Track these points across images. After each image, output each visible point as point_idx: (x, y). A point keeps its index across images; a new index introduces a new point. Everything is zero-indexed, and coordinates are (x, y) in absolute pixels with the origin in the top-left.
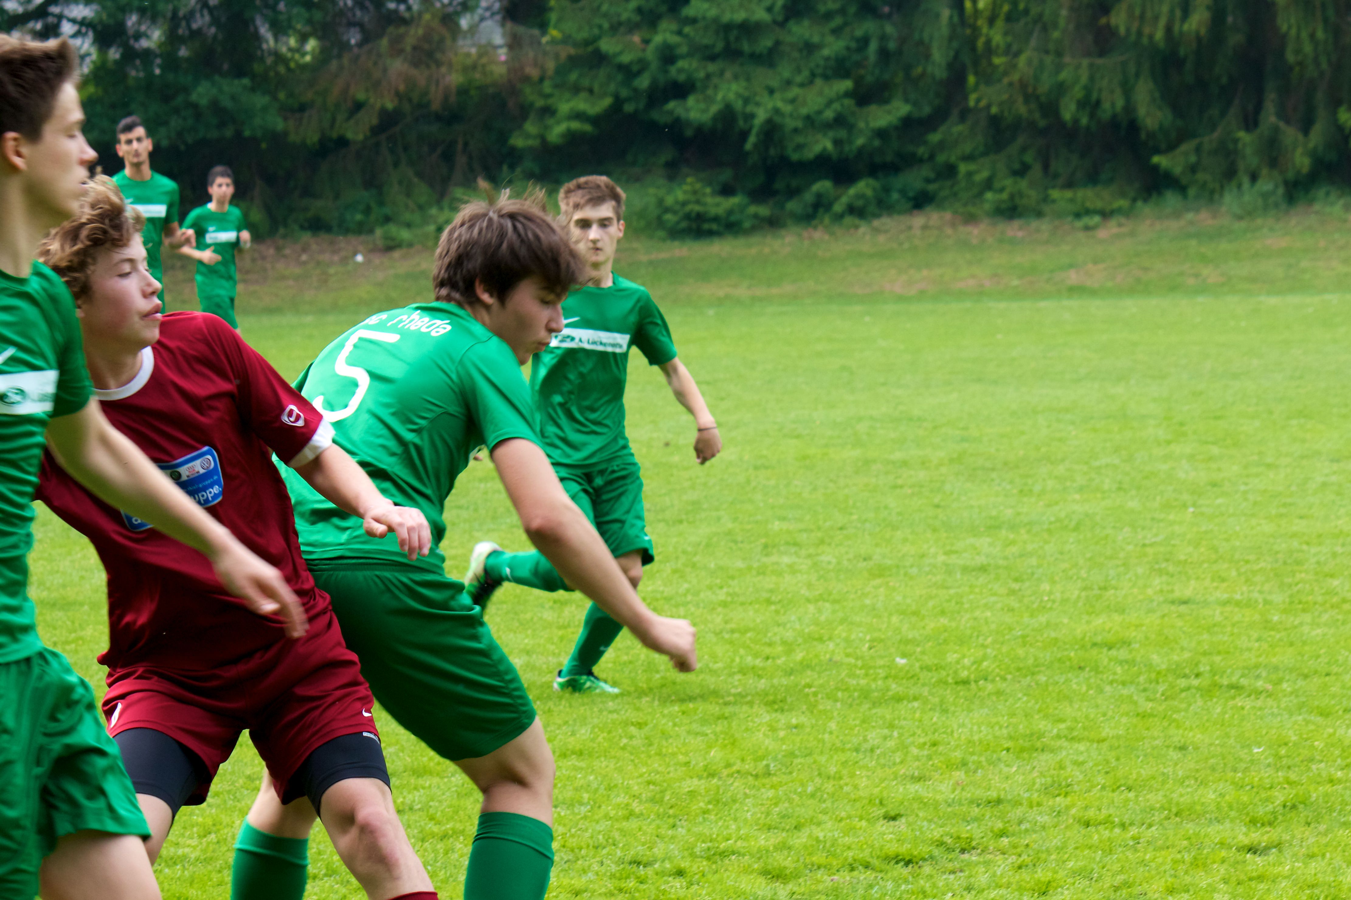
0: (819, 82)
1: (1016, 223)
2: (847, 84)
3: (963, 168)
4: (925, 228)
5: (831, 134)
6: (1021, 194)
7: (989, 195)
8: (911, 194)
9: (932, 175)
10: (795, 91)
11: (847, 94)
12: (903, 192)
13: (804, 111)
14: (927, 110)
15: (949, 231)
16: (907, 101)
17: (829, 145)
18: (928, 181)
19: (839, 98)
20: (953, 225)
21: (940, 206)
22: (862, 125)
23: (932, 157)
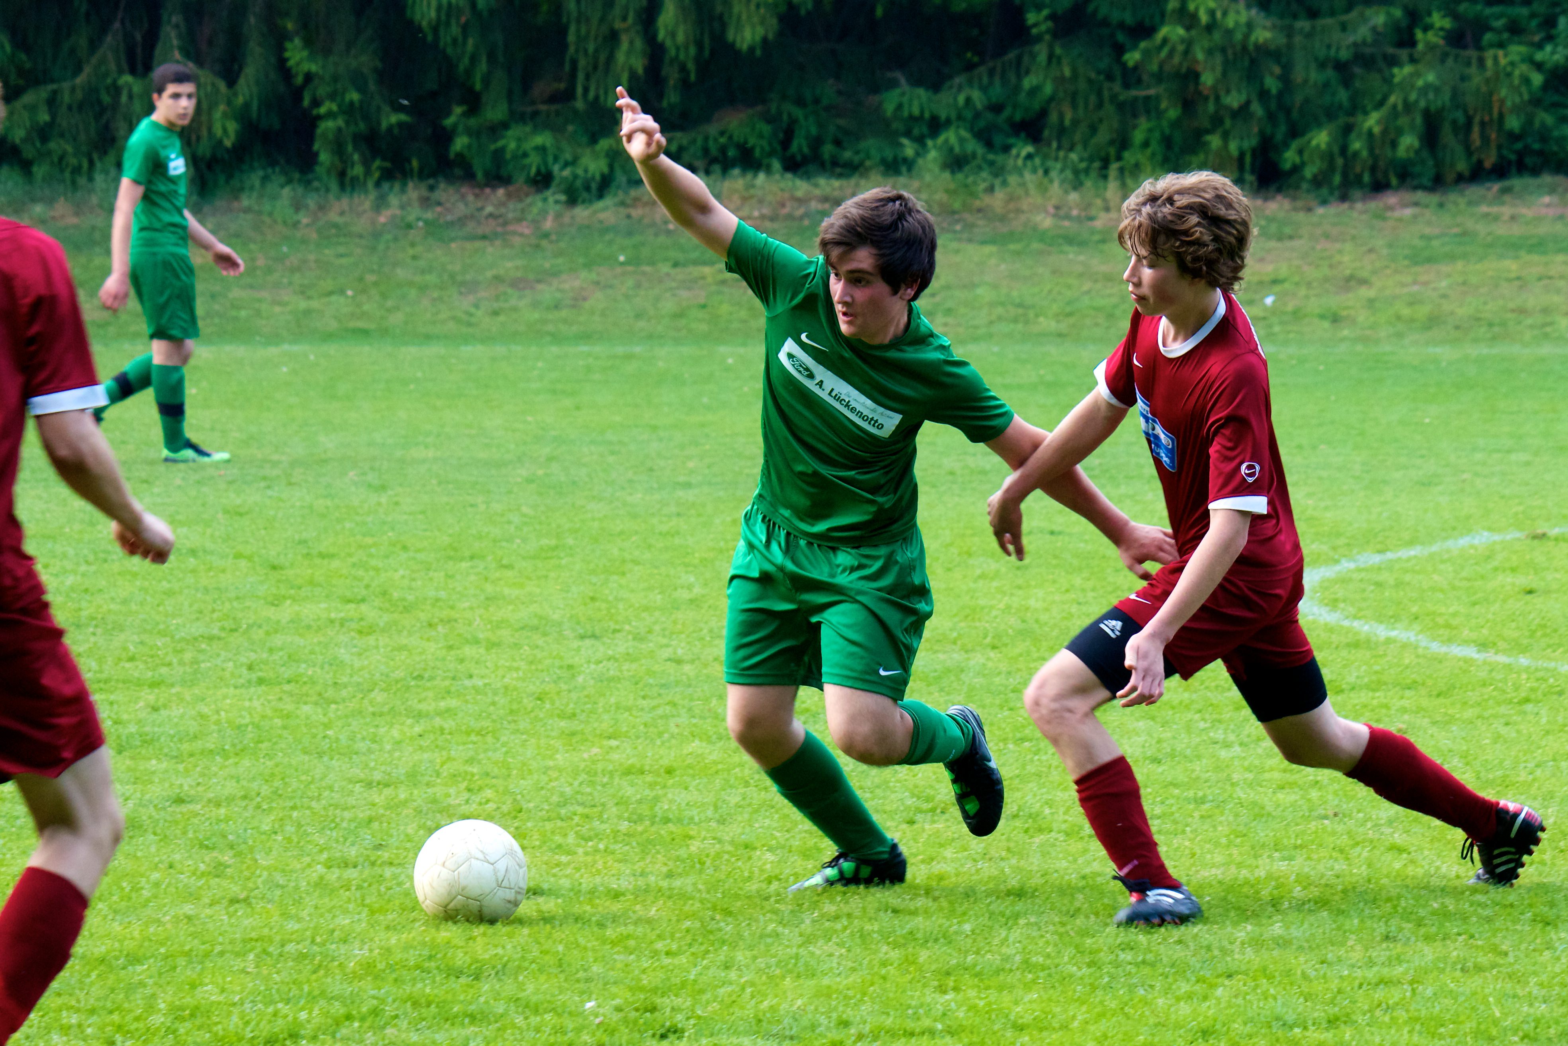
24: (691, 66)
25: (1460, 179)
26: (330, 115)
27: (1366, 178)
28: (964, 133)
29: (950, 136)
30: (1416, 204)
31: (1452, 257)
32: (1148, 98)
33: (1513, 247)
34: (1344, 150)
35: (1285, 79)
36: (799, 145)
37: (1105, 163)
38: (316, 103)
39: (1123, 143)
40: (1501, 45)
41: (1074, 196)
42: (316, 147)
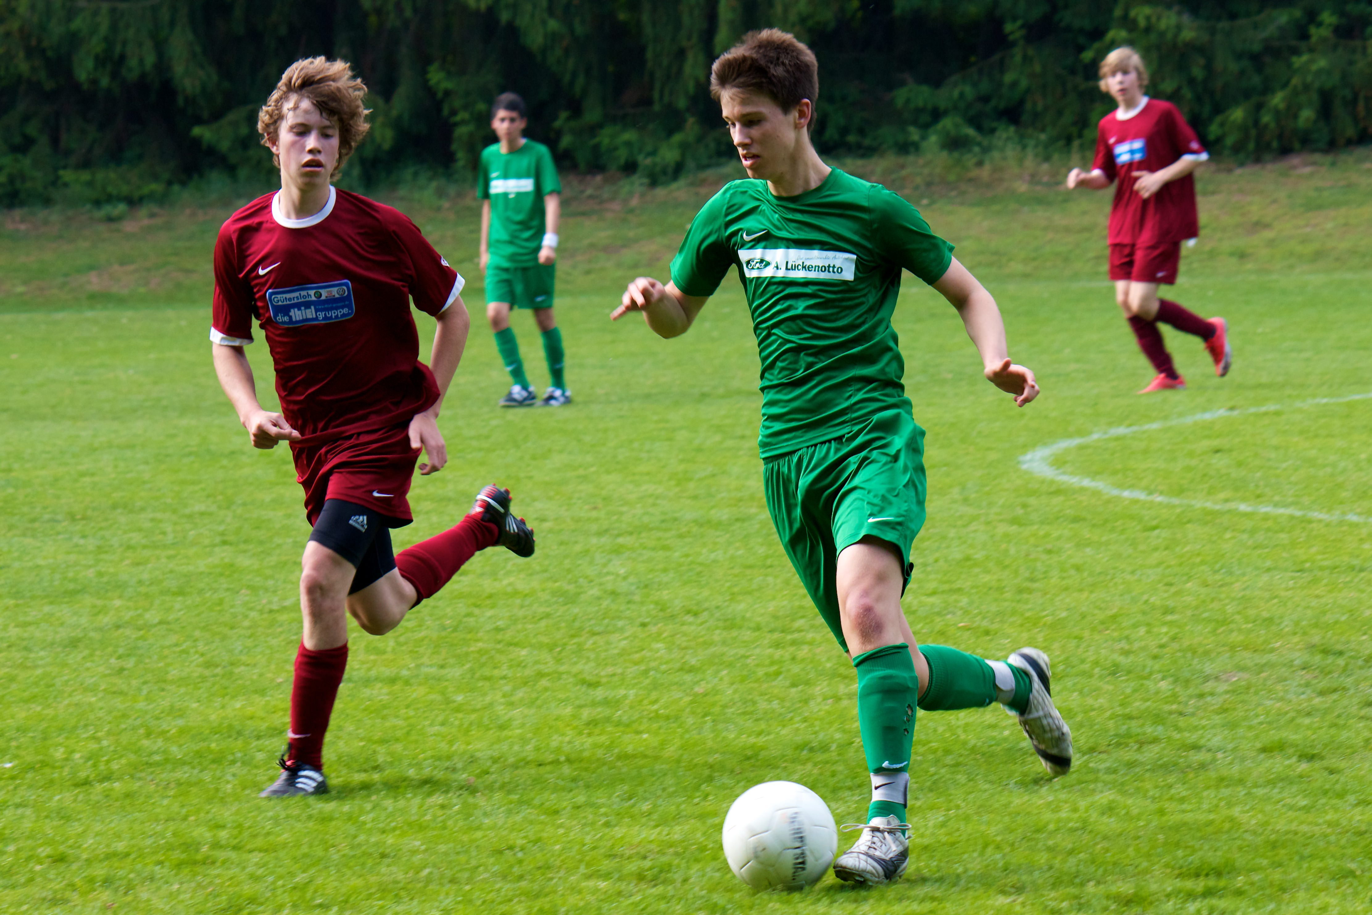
25: (1349, 142)
26: (463, 122)
27: (1275, 144)
28: (958, 120)
29: (947, 123)
30: (1314, 163)
34: (1256, 123)
35: (1209, 68)
36: (831, 133)
37: (1069, 140)
38: (454, 113)
41: (1045, 167)
42: (454, 147)
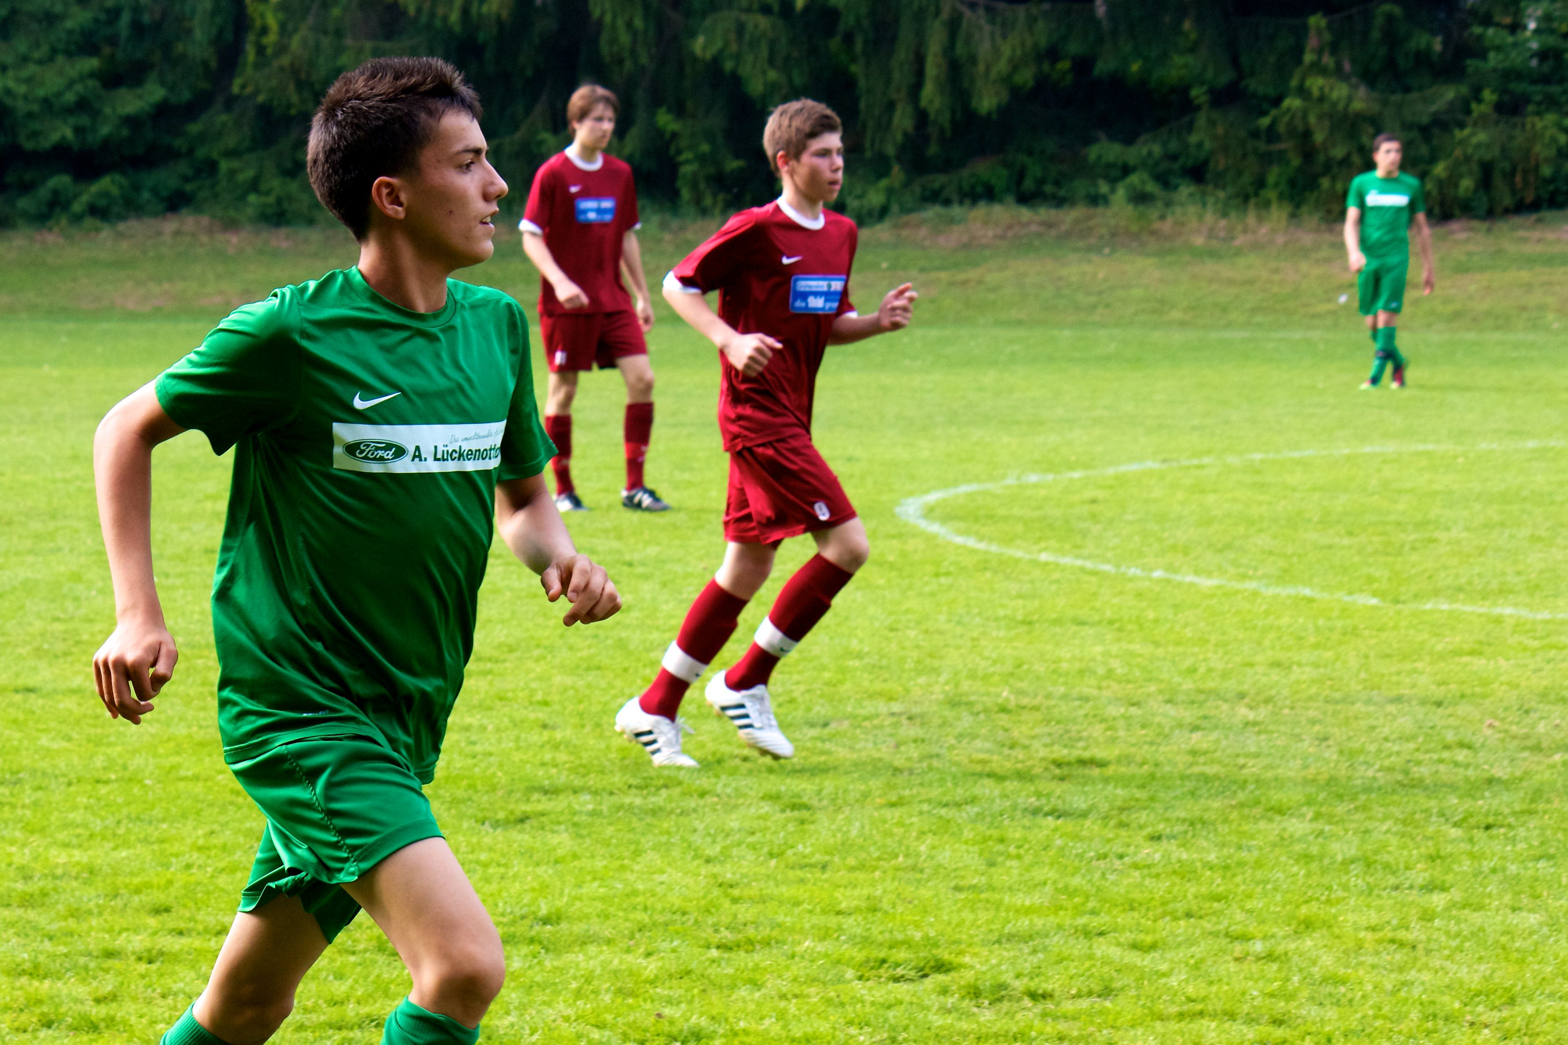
0: (60, 59)
1: (283, 231)
2: (92, 63)
3: (224, 166)
4: (177, 233)
5: (72, 120)
6: (290, 198)
7: (252, 198)
8: (165, 194)
9: (190, 172)
10: (32, 69)
11: (92, 75)
12: (154, 191)
13: (41, 92)
14: (186, 96)
15: (205, 239)
16: (163, 84)
17: (69, 133)
18: (186, 179)
19: (82, 78)
20: (210, 232)
21: (199, 210)
22: (108, 110)
23: (191, 151)
24: (947, 126)
25: (1508, 212)
26: (687, 162)
28: (1146, 176)
29: (1134, 179)
30: (1472, 229)
31: (1482, 269)
32: (1280, 152)
33: (1530, 261)
36: (1028, 184)
37: (1246, 199)
38: (679, 152)
39: (1260, 183)
40: (1539, 114)
41: (1223, 223)
42: (679, 183)
